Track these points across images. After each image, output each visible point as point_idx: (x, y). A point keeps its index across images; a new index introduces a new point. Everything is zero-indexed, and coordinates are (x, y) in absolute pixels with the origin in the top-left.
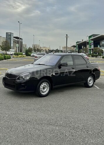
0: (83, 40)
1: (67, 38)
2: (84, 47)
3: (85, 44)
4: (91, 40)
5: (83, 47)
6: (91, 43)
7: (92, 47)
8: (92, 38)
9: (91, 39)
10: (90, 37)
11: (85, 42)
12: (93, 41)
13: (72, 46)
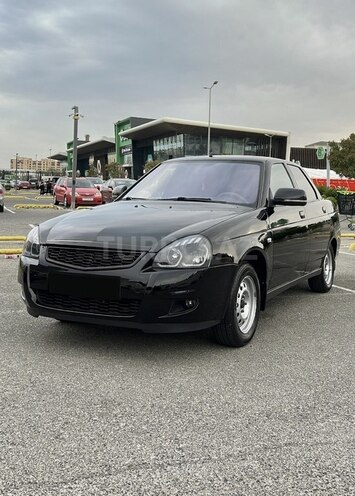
0: (87, 137)
1: (76, 120)
2: (95, 162)
3: (102, 149)
4: (125, 136)
5: (92, 160)
6: (124, 148)
7: (126, 161)
8: (129, 130)
9: (122, 132)
10: (120, 126)
11: (103, 143)
12: (130, 142)
13: (52, 158)
